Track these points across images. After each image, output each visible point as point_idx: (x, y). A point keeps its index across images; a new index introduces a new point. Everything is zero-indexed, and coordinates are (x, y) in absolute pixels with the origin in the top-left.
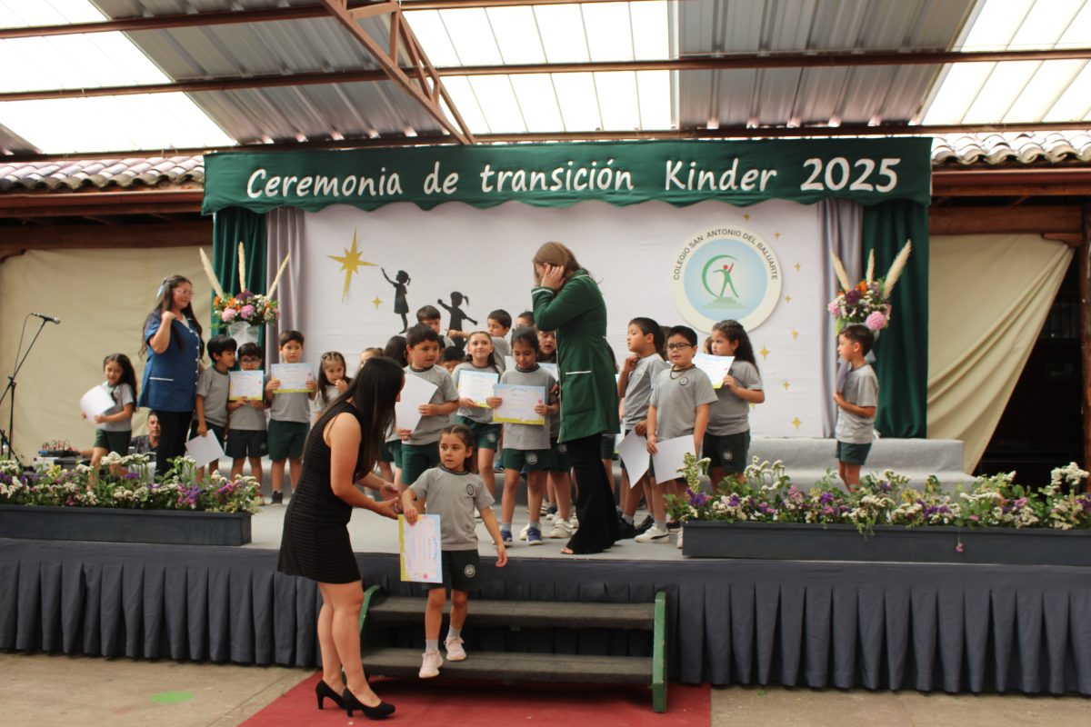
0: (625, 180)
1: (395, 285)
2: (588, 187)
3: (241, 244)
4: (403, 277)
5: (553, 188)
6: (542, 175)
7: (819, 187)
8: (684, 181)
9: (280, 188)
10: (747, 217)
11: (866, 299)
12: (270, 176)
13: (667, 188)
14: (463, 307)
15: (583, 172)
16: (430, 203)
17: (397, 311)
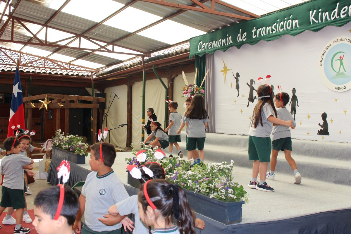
0: (296, 23)
1: (236, 78)
2: (284, 30)
3: (197, 68)
4: (238, 75)
5: (274, 32)
6: (270, 28)
8: (317, 19)
9: (205, 47)
10: (350, 31)
12: (203, 43)
13: (311, 24)
14: (253, 85)
15: (282, 23)
16: (239, 46)
17: (236, 88)
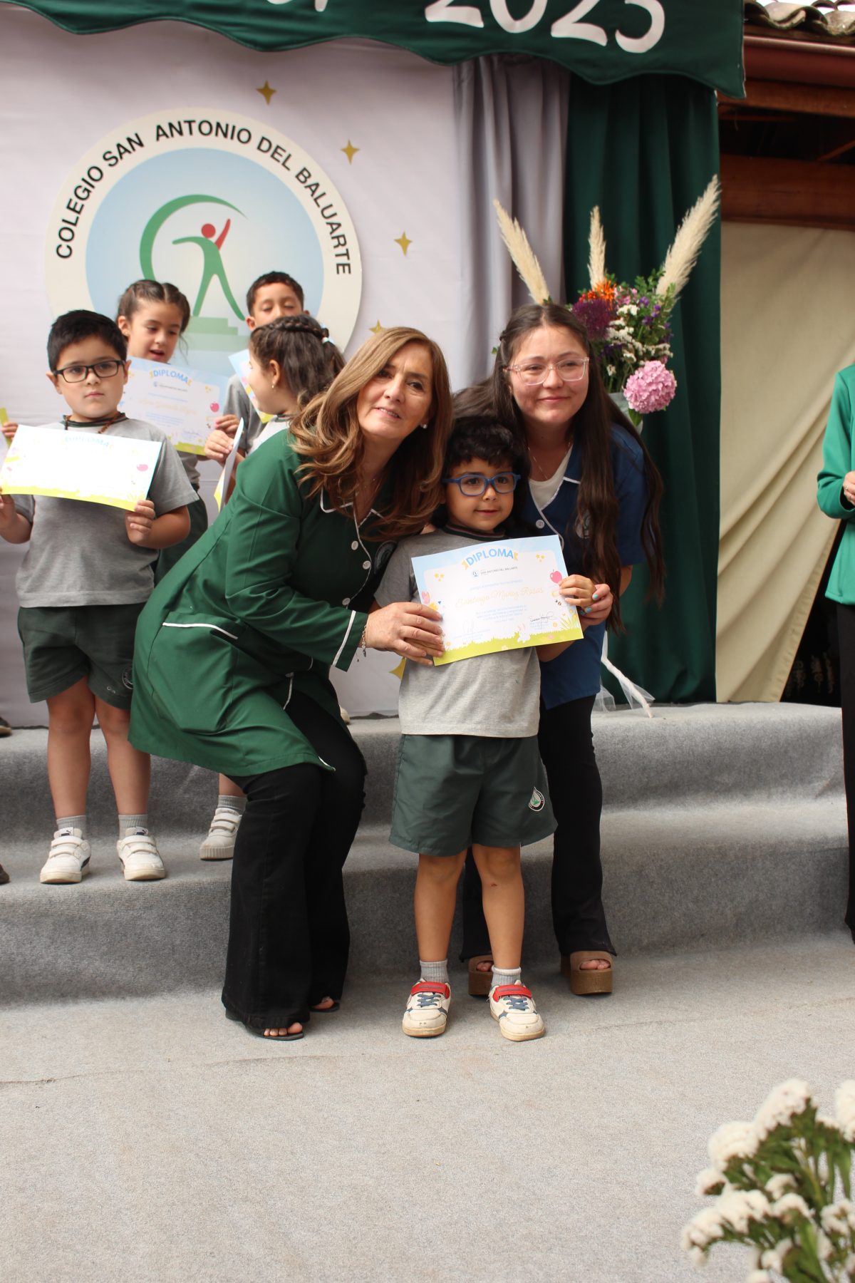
7: (470, 17)
10: (267, 92)
11: (619, 328)
